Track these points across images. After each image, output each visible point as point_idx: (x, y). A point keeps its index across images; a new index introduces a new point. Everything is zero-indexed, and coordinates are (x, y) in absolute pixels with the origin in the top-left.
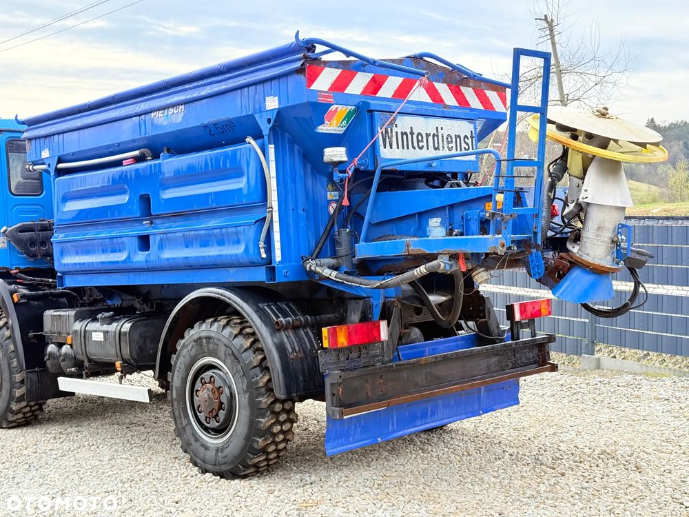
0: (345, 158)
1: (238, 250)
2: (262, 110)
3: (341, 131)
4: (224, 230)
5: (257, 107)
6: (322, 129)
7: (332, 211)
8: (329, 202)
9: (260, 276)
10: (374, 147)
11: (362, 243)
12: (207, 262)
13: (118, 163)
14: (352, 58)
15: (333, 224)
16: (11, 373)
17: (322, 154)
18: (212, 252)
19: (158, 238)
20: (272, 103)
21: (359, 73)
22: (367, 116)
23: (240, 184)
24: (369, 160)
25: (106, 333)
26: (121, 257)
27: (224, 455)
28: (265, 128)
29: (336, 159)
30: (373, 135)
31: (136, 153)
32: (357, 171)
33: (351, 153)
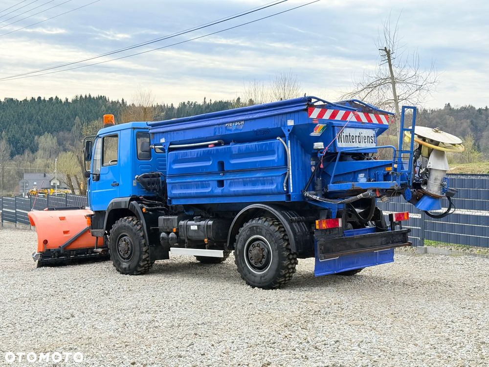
0: (323, 147)
1: (273, 187)
2: (285, 125)
3: (319, 135)
4: (265, 178)
5: (283, 124)
6: (312, 134)
7: (313, 171)
8: (311, 166)
9: (283, 198)
10: (335, 143)
11: (331, 184)
12: (256, 192)
13: (207, 146)
14: (326, 103)
15: (314, 176)
16: (140, 247)
17: (313, 145)
18: (259, 188)
19: (229, 182)
20: (291, 123)
21: (328, 110)
22: (332, 129)
23: (274, 158)
24: (332, 148)
25: (199, 226)
26: (208, 190)
27: (265, 278)
28: (287, 134)
29: (319, 148)
30: (334, 137)
31: (217, 141)
32: (327, 152)
33: (325, 145)
